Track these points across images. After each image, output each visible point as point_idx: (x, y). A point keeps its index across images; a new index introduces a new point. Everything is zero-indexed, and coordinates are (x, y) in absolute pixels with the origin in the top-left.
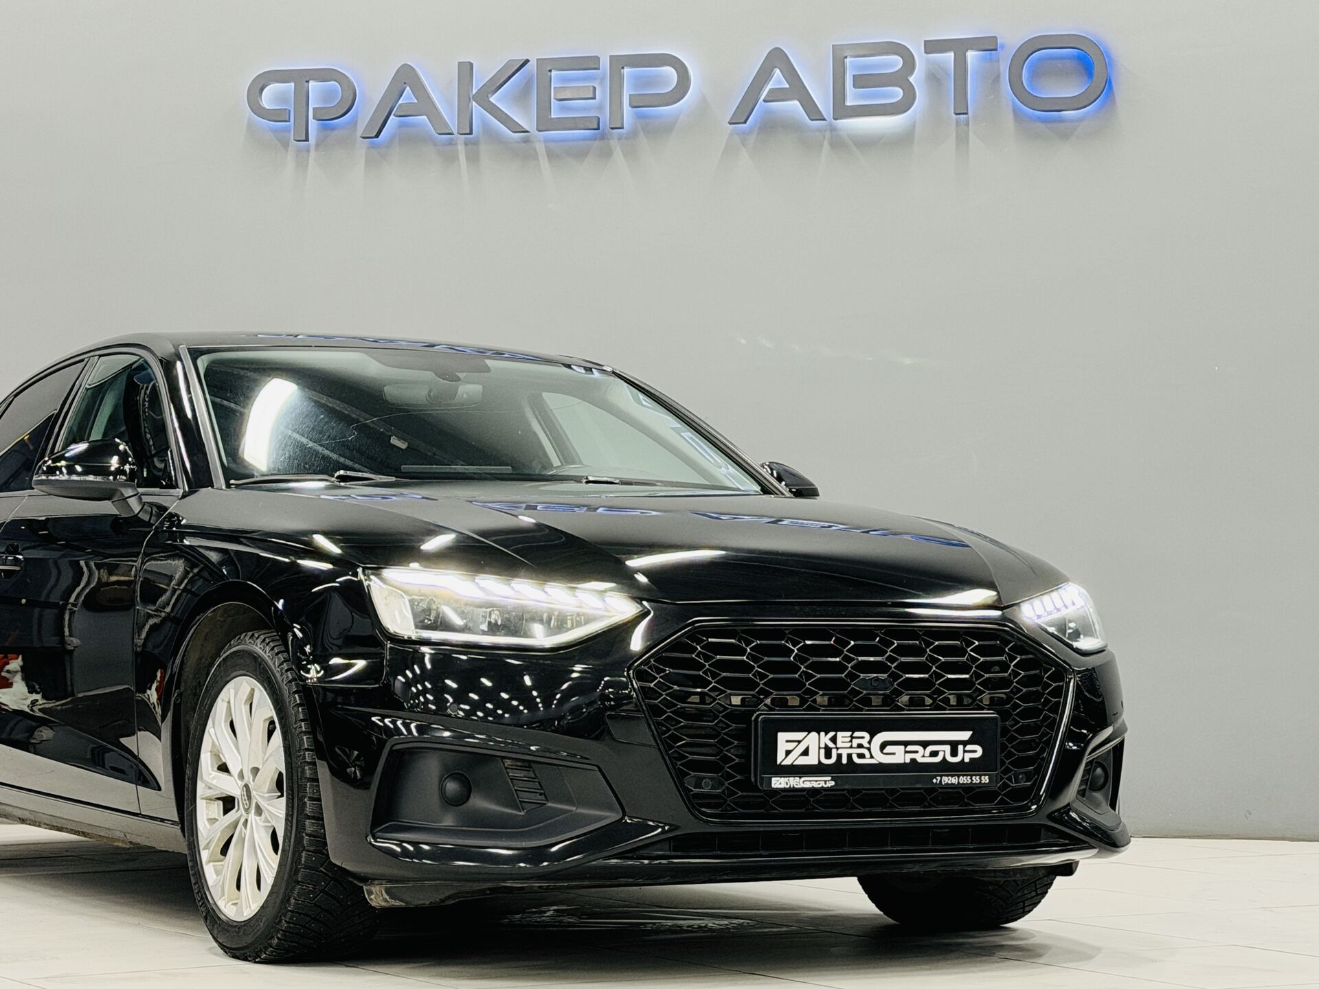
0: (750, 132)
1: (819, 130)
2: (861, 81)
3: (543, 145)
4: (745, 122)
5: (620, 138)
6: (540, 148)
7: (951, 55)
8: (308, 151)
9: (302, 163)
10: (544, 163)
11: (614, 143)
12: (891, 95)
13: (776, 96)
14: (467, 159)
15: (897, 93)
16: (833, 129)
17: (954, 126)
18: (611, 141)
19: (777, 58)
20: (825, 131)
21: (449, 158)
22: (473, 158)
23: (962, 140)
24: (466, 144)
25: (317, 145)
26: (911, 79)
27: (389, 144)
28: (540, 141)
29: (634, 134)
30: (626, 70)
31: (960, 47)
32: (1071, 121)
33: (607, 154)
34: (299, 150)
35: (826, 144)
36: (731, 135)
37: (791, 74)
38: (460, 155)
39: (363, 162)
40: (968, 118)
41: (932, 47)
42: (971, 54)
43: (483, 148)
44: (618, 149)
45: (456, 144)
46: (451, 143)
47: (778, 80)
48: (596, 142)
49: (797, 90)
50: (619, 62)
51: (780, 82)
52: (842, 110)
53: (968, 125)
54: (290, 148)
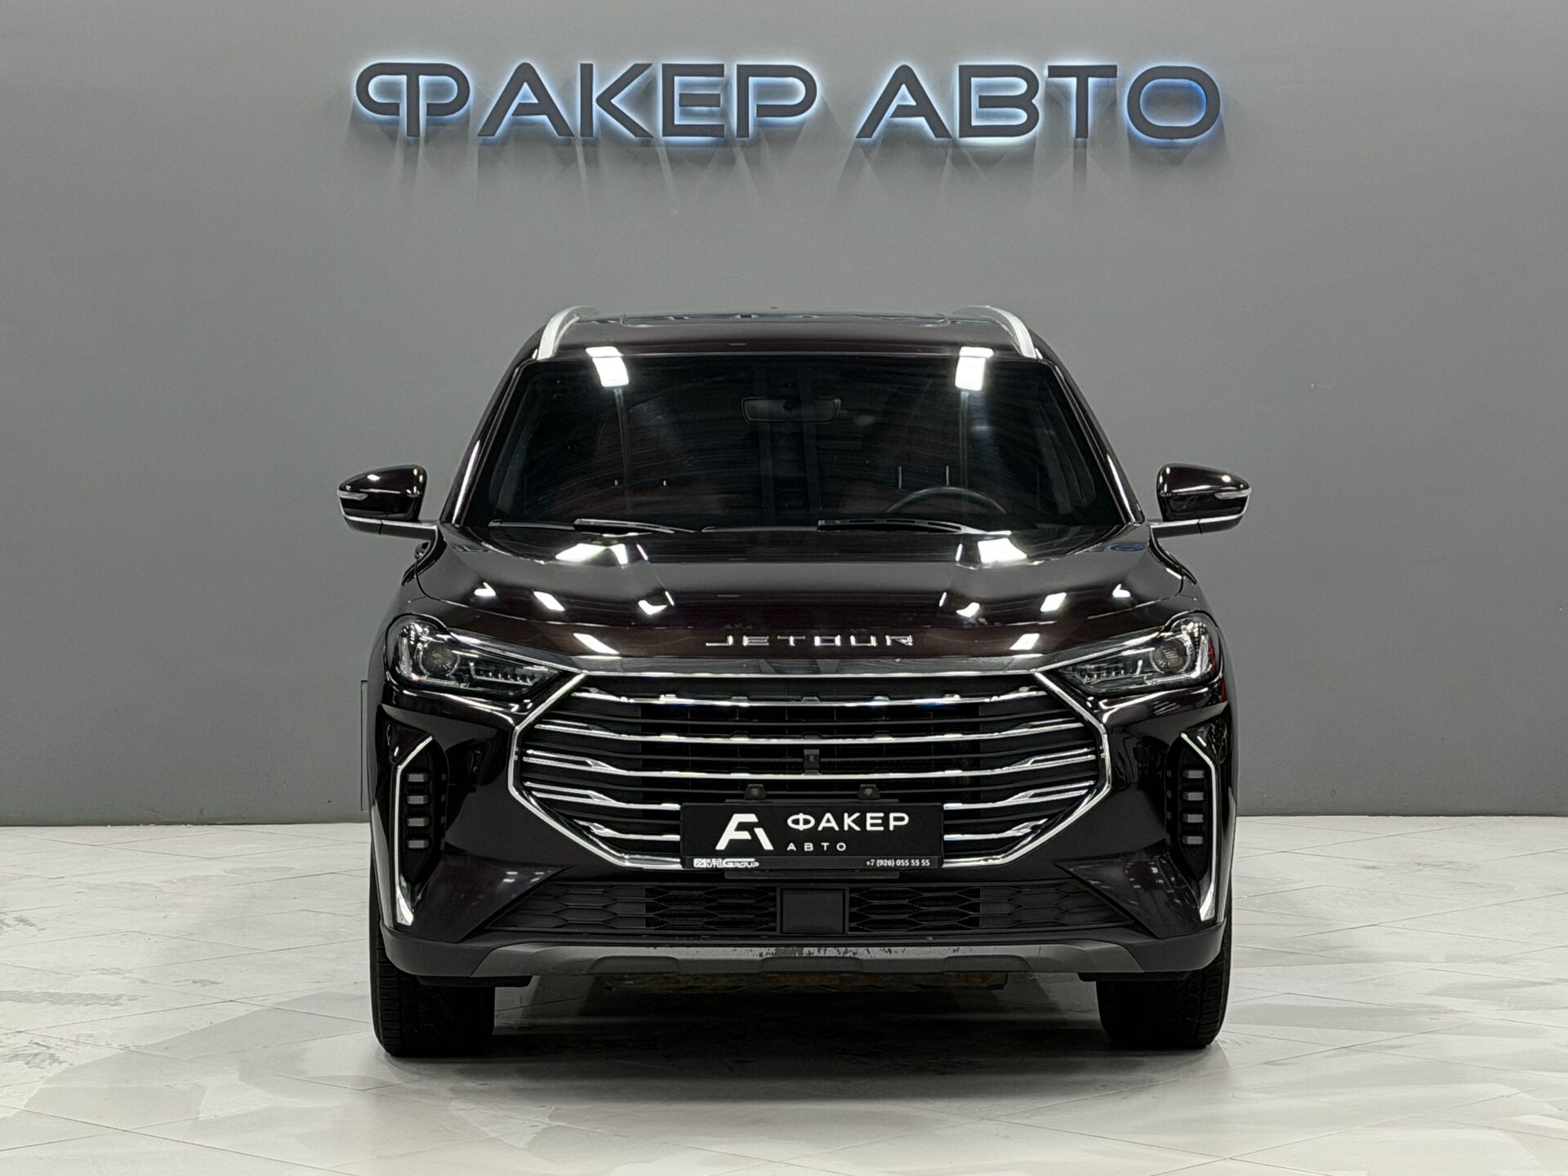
0: (875, 143)
1: (942, 146)
2: (985, 102)
3: (664, 149)
4: (870, 136)
5: (743, 145)
6: (662, 152)
7: (1072, 82)
8: (417, 143)
9: (410, 160)
10: (665, 165)
11: (737, 150)
12: (1015, 116)
13: (903, 111)
14: (587, 160)
15: (1022, 117)
16: (956, 145)
17: (1073, 148)
18: (735, 150)
19: (905, 76)
20: (947, 147)
21: (568, 161)
22: (592, 161)
23: (1080, 162)
24: (584, 145)
25: (427, 140)
26: (1034, 101)
27: (504, 141)
28: (661, 145)
29: (757, 141)
30: (752, 80)
31: (1082, 73)
32: (1184, 146)
33: (731, 161)
34: (408, 144)
35: (948, 161)
36: (854, 148)
37: (916, 90)
38: (579, 157)
39: (476, 158)
40: (1086, 141)
41: (1055, 71)
42: (1091, 81)
43: (603, 152)
44: (741, 154)
45: (574, 146)
46: (569, 143)
47: (904, 97)
48: (720, 149)
49: (923, 107)
50: (745, 72)
51: (904, 98)
52: (967, 129)
53: (1085, 147)
54: (398, 141)
